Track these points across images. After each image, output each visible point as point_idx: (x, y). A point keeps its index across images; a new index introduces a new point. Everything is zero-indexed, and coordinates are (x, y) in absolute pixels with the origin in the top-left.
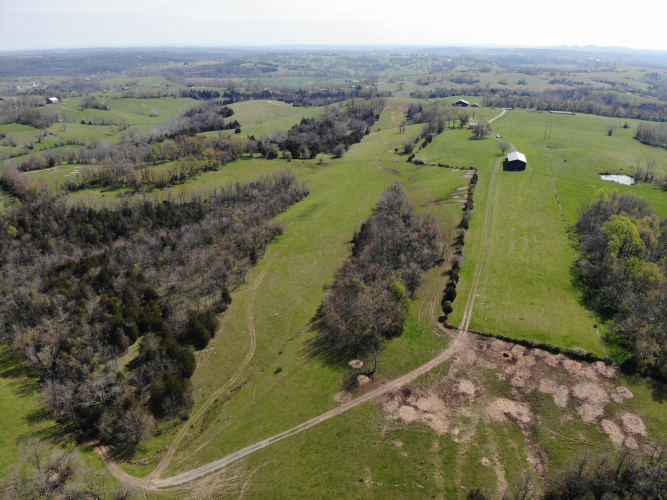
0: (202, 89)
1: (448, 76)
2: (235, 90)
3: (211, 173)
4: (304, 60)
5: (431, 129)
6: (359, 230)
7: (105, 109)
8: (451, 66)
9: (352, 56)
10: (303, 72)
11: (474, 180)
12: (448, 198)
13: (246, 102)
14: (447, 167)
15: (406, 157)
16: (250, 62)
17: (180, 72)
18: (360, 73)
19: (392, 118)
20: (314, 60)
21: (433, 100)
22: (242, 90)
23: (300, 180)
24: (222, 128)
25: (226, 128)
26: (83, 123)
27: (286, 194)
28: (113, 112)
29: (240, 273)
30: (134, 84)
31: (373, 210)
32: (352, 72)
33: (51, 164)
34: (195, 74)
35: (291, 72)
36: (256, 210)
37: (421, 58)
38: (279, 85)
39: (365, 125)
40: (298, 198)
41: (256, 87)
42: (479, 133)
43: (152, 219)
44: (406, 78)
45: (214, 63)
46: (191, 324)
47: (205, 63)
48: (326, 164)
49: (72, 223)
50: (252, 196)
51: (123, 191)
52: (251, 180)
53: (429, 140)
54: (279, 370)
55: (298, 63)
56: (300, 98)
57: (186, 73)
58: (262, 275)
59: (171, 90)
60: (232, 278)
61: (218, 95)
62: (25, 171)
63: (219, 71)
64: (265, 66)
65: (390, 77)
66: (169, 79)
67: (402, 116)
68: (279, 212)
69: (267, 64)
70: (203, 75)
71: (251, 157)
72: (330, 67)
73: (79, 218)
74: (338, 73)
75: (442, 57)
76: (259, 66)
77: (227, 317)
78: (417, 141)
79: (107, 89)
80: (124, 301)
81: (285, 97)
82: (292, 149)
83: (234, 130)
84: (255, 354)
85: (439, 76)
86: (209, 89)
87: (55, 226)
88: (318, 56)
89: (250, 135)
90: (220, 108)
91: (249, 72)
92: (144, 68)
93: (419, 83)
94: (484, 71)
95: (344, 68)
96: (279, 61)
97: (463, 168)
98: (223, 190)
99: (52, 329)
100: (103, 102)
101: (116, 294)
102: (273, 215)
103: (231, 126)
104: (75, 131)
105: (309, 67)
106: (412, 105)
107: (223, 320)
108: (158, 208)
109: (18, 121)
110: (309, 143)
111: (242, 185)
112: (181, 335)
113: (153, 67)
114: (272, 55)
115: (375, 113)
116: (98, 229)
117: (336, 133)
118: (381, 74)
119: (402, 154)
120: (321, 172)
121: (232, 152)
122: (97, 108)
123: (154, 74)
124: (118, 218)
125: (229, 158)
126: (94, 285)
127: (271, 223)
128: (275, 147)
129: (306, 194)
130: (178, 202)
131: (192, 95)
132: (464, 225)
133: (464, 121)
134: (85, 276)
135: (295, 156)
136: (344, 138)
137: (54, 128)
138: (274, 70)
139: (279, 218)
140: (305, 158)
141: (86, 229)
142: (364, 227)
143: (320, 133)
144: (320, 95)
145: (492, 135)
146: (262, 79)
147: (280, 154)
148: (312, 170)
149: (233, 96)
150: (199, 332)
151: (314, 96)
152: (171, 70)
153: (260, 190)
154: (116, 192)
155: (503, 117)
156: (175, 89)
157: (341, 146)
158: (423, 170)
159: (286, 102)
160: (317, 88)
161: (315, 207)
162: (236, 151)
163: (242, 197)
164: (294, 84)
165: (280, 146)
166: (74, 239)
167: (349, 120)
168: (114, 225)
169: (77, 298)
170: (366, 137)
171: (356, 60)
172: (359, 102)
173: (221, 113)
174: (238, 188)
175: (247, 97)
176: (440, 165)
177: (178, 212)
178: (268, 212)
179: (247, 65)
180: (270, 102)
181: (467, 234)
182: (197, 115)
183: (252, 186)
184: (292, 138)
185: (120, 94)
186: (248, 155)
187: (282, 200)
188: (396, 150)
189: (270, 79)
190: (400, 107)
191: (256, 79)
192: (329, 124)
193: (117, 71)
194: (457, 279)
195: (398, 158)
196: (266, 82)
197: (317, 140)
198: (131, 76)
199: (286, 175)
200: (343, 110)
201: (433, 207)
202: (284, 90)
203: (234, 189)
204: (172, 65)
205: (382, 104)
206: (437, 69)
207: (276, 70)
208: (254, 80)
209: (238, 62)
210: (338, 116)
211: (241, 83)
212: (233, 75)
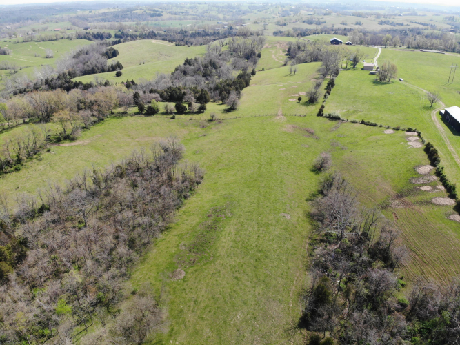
0: (96, 31)
2: (125, 31)
10: (182, 17)
13: (133, 42)
16: (141, 9)
17: (85, 19)
19: (273, 56)
22: (131, 32)
25: (109, 70)
30: (45, 29)
34: (97, 20)
35: (173, 16)
38: (163, 27)
45: (113, 10)
47: (105, 11)
53: (332, 85)
55: (179, 10)
56: (182, 38)
57: (90, 19)
59: (69, 33)
61: (110, 36)
63: (116, 16)
64: (152, 12)
66: (74, 24)
67: (283, 57)
69: (154, 11)
70: (103, 20)
76: (148, 12)
78: (318, 86)
81: (168, 37)
83: (115, 73)
86: (102, 31)
90: (104, 49)
91: (140, 17)
92: (57, 16)
96: (164, 8)
103: (113, 68)
113: (65, 15)
114: (158, 4)
115: (257, 52)
119: (307, 104)
123: (63, 21)
131: (86, 37)
138: (160, 15)
144: (199, 34)
145: (397, 79)
146: (150, 22)
149: (122, 37)
151: (193, 35)
152: (78, 17)
156: (73, 33)
159: (169, 41)
160: (196, 28)
164: (176, 25)
172: (240, 41)
173: (107, 54)
175: (133, 37)
179: (138, 11)
180: (154, 41)
189: (157, 22)
190: (278, 45)
191: (145, 23)
192: (213, 64)
196: (151, 25)
198: (44, 23)
200: (224, 49)
202: (168, 31)
204: (80, 13)
207: (162, 15)
208: (143, 23)
209: (131, 10)
210: (220, 55)
211: (130, 25)
212: (127, 19)
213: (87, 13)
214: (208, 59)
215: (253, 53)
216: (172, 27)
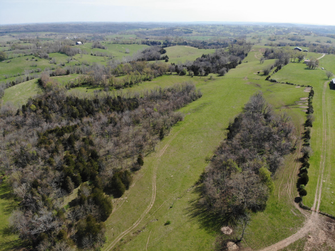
0: (153, 40)
1: (287, 36)
2: (169, 41)
3: (147, 82)
4: (207, 28)
5: (281, 61)
6: (233, 121)
7: (104, 48)
8: (287, 32)
9: (232, 27)
10: (205, 34)
11: (311, 94)
12: (294, 104)
13: (174, 47)
14: (292, 84)
15: (265, 77)
16: (179, 29)
17: (144, 33)
18: (236, 35)
19: (255, 56)
20: (212, 28)
21: (280, 47)
22: (173, 41)
23: (197, 88)
24: (159, 59)
25: (161, 59)
26: (92, 55)
27: (188, 96)
28: (107, 50)
29: (152, 144)
30: (120, 38)
31: (243, 108)
32: (232, 34)
33: (68, 73)
34: (152, 35)
35: (199, 33)
36: (168, 104)
37: (270, 28)
38: (192, 40)
39: (239, 59)
40: (195, 98)
41: (180, 40)
42: (311, 66)
43: (110, 106)
44: (262, 37)
45: (161, 29)
46: (113, 179)
47: (156, 29)
48: (214, 79)
49: (66, 106)
50: (168, 96)
51: (98, 89)
52: (168, 87)
53: (279, 68)
54: (167, 224)
55: (203, 29)
56: (203, 45)
57: (147, 34)
58: (166, 146)
59: (137, 40)
60: (146, 147)
61: (160, 44)
62: (53, 76)
63: (163, 32)
64: (186, 31)
65: (253, 36)
66: (138, 36)
67: (261, 55)
68: (182, 107)
69: (187, 30)
70: (155, 35)
71: (171, 74)
72: (220, 31)
73: (70, 102)
74: (224, 34)
75: (282, 28)
76: (183, 30)
77: (139, 174)
78: (272, 68)
79: (107, 39)
80: (78, 158)
81: (195, 45)
82: (195, 70)
83: (165, 60)
84: (154, 206)
85: (281, 36)
86: (156, 40)
87: (56, 106)
88: (214, 27)
89: (173, 63)
90: (159, 50)
91: (178, 33)
92: (127, 31)
93: (270, 39)
94: (307, 35)
95: (227, 32)
96: (194, 28)
97: (303, 86)
98: (152, 91)
99: (32, 171)
100: (103, 45)
101: (75, 152)
102: (178, 108)
103: (164, 58)
104: (87, 58)
105: (209, 31)
106: (267, 49)
107: (136, 177)
108: (114, 100)
109: (59, 52)
110: (205, 67)
111: (162, 90)
112: (107, 185)
113: (131, 31)
114: (191, 26)
115: (245, 53)
116: (79, 110)
117: (222, 63)
118: (248, 35)
119: (262, 75)
120: (210, 84)
121: (161, 71)
122: (100, 48)
123: (131, 34)
124: (91, 104)
125: (158, 74)
126: (64, 144)
127: (176, 113)
128: (185, 69)
129: (200, 97)
130: (126, 97)
131: (147, 43)
132: (308, 124)
133: (300, 59)
134: (61, 138)
135: (196, 74)
136: (226, 65)
137: (77, 56)
138: (191, 33)
139: (181, 111)
140: (202, 76)
141: (72, 109)
142: (236, 120)
143: (212, 63)
144: (214, 44)
145: (319, 68)
146: (184, 37)
147: (187, 73)
148: (204, 82)
149: (167, 44)
150: (118, 186)
151: (210, 45)
152: (140, 32)
153: (173, 93)
154: (95, 90)
155: (324, 58)
156: (139, 40)
157: (224, 69)
158: (276, 85)
159: (195, 47)
160: (213, 41)
161: (204, 105)
162: (162, 71)
163: (162, 96)
164: (201, 39)
165: (188, 68)
166: (65, 115)
167: (229, 56)
168: (87, 108)
169: (53, 152)
170: (239, 65)
171: (234, 28)
172: (236, 46)
173: (160, 51)
174: (160, 92)
175: (174, 44)
176: (287, 83)
177: (124, 103)
178: (175, 106)
179: (177, 30)
180: (186, 46)
181: (312, 131)
182: (148, 52)
183: (169, 90)
184: (196, 65)
185: (112, 42)
186: (170, 73)
187: (185, 99)
188: (259, 73)
189: (188, 37)
190: (260, 51)
192: (218, 58)
193: (115, 32)
194: (308, 166)
195: (259, 77)
196: (185, 38)
197: (210, 66)
198: (120, 34)
199: (189, 85)
200: (226, 51)
201: (284, 110)
202: (195, 42)
203: (158, 91)
204: (141, 30)
205: (250, 48)
206: (280, 33)
208: (180, 37)
209: (173, 29)
210: (223, 53)
211: (172, 38)
212: (169, 35)
213: (145, 30)
214: (215, 55)
215: (243, 53)
216: (198, 40)
